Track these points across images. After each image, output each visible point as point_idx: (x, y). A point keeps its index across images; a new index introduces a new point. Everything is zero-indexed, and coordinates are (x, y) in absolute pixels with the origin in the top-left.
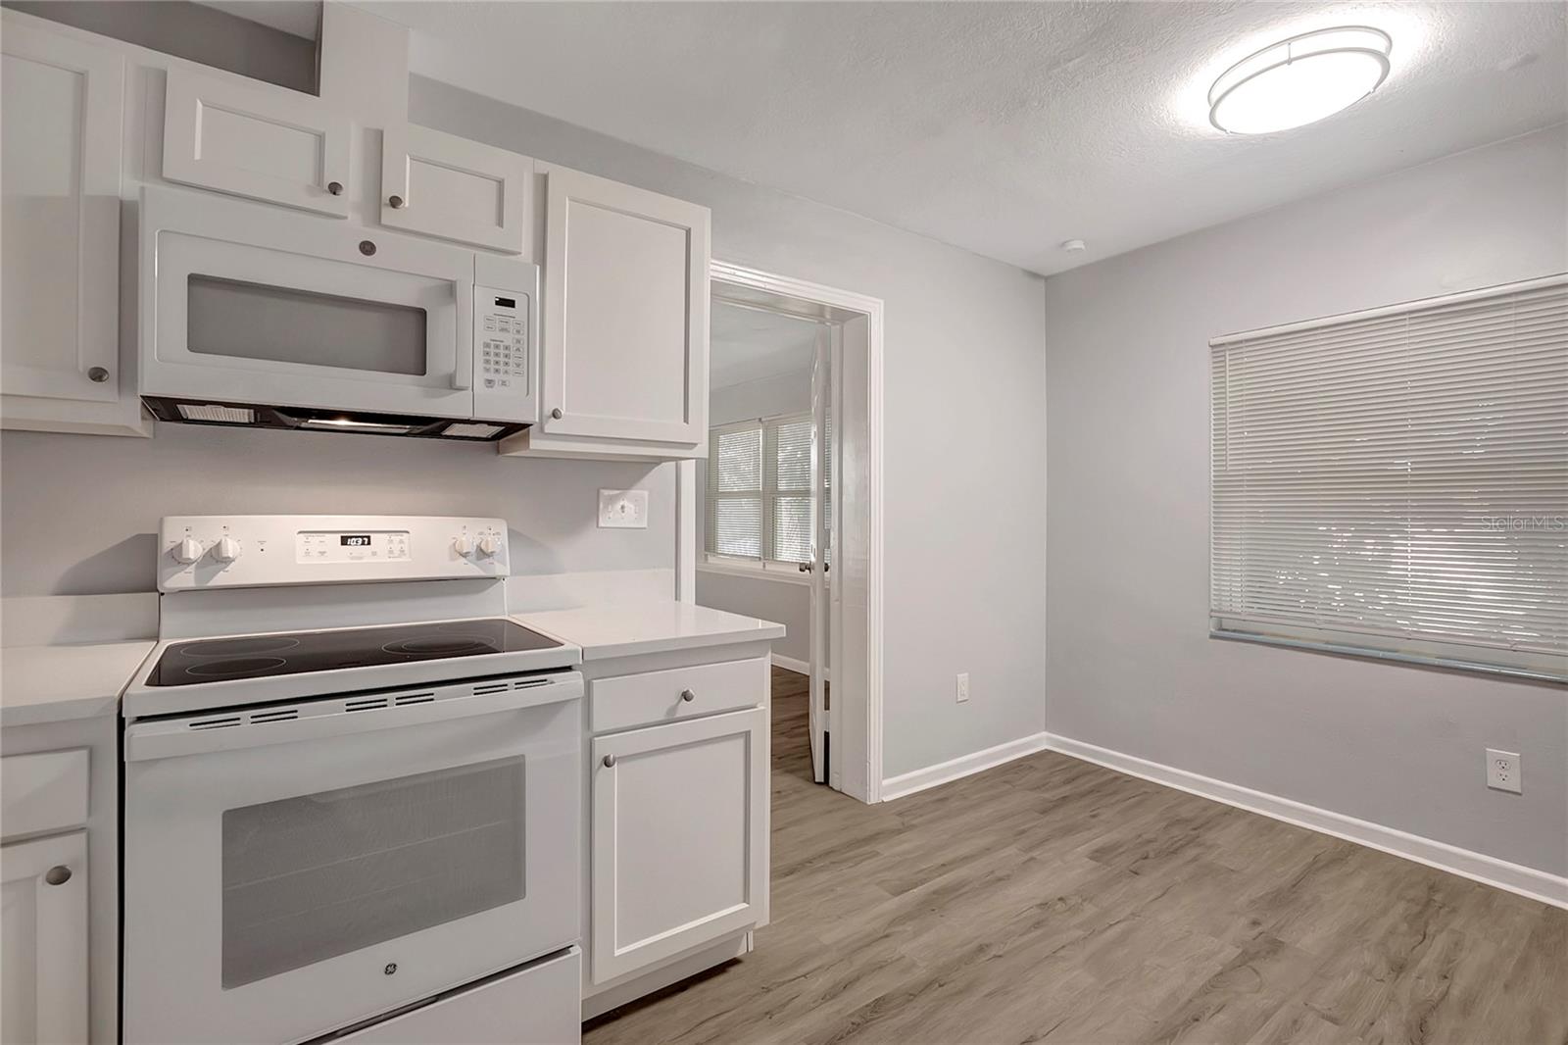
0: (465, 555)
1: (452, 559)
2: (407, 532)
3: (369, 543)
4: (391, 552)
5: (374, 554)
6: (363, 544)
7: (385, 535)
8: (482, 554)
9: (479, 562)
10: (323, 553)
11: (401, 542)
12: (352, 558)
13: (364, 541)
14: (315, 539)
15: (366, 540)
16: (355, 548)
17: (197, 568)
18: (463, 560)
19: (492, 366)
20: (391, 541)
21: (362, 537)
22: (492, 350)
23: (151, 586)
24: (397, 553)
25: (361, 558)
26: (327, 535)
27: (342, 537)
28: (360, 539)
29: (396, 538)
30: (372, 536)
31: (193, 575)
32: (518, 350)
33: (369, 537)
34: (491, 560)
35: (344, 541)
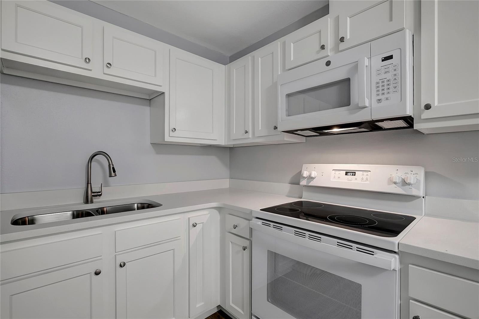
0: (395, 183)
1: (389, 184)
2: (370, 171)
3: (355, 175)
4: (363, 179)
5: (356, 179)
6: (353, 175)
7: (362, 172)
8: (404, 183)
9: (403, 187)
10: (339, 177)
11: (367, 175)
12: (348, 180)
13: (353, 174)
14: (337, 172)
15: (354, 173)
16: (350, 177)
17: (307, 179)
18: (395, 185)
19: (381, 92)
20: (363, 175)
21: (353, 172)
22: (381, 84)
23: (298, 184)
24: (365, 179)
25: (351, 180)
26: (341, 171)
27: (346, 172)
28: (352, 173)
29: (365, 173)
30: (356, 172)
31: (306, 181)
32: (395, 79)
33: (355, 173)
34: (410, 186)
35: (346, 174)
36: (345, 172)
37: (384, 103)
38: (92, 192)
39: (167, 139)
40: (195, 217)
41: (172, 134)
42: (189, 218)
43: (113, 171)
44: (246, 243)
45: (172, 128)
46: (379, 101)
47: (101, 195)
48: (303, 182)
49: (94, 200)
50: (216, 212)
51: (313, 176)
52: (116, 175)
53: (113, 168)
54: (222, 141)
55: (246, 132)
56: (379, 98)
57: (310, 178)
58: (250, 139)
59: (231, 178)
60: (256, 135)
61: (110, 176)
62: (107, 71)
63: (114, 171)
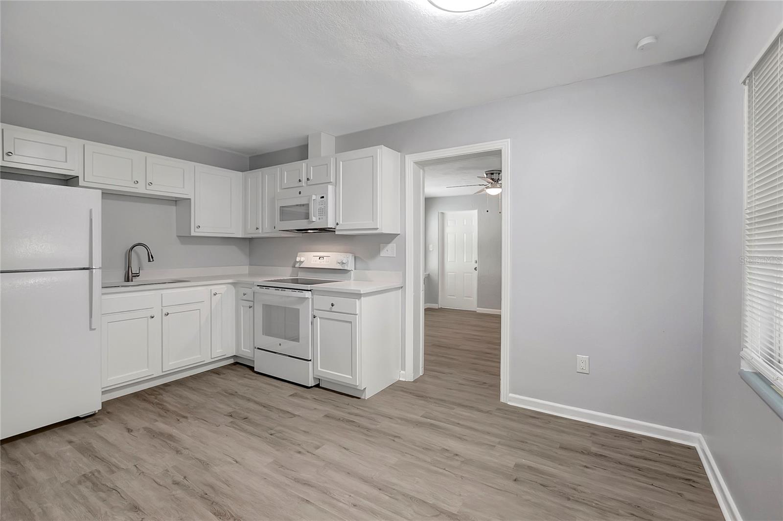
36: (319, 257)
37: (321, 220)
38: (132, 274)
39: (193, 234)
40: (215, 289)
41: (197, 230)
42: (211, 290)
43: (150, 258)
44: (251, 304)
45: (196, 225)
46: (319, 218)
47: (139, 276)
48: (297, 265)
49: (133, 280)
50: (231, 286)
51: (302, 260)
52: (153, 261)
53: (152, 256)
54: (240, 235)
55: (257, 229)
56: (320, 217)
57: (301, 262)
58: (260, 234)
59: (250, 265)
60: (264, 231)
61: (149, 261)
62: (148, 187)
63: (152, 258)
